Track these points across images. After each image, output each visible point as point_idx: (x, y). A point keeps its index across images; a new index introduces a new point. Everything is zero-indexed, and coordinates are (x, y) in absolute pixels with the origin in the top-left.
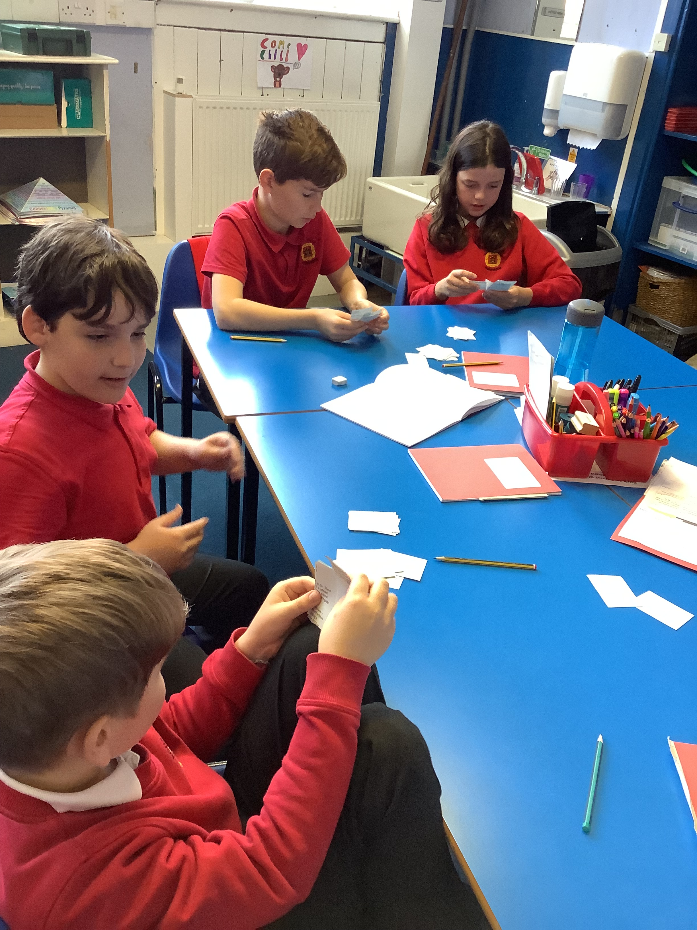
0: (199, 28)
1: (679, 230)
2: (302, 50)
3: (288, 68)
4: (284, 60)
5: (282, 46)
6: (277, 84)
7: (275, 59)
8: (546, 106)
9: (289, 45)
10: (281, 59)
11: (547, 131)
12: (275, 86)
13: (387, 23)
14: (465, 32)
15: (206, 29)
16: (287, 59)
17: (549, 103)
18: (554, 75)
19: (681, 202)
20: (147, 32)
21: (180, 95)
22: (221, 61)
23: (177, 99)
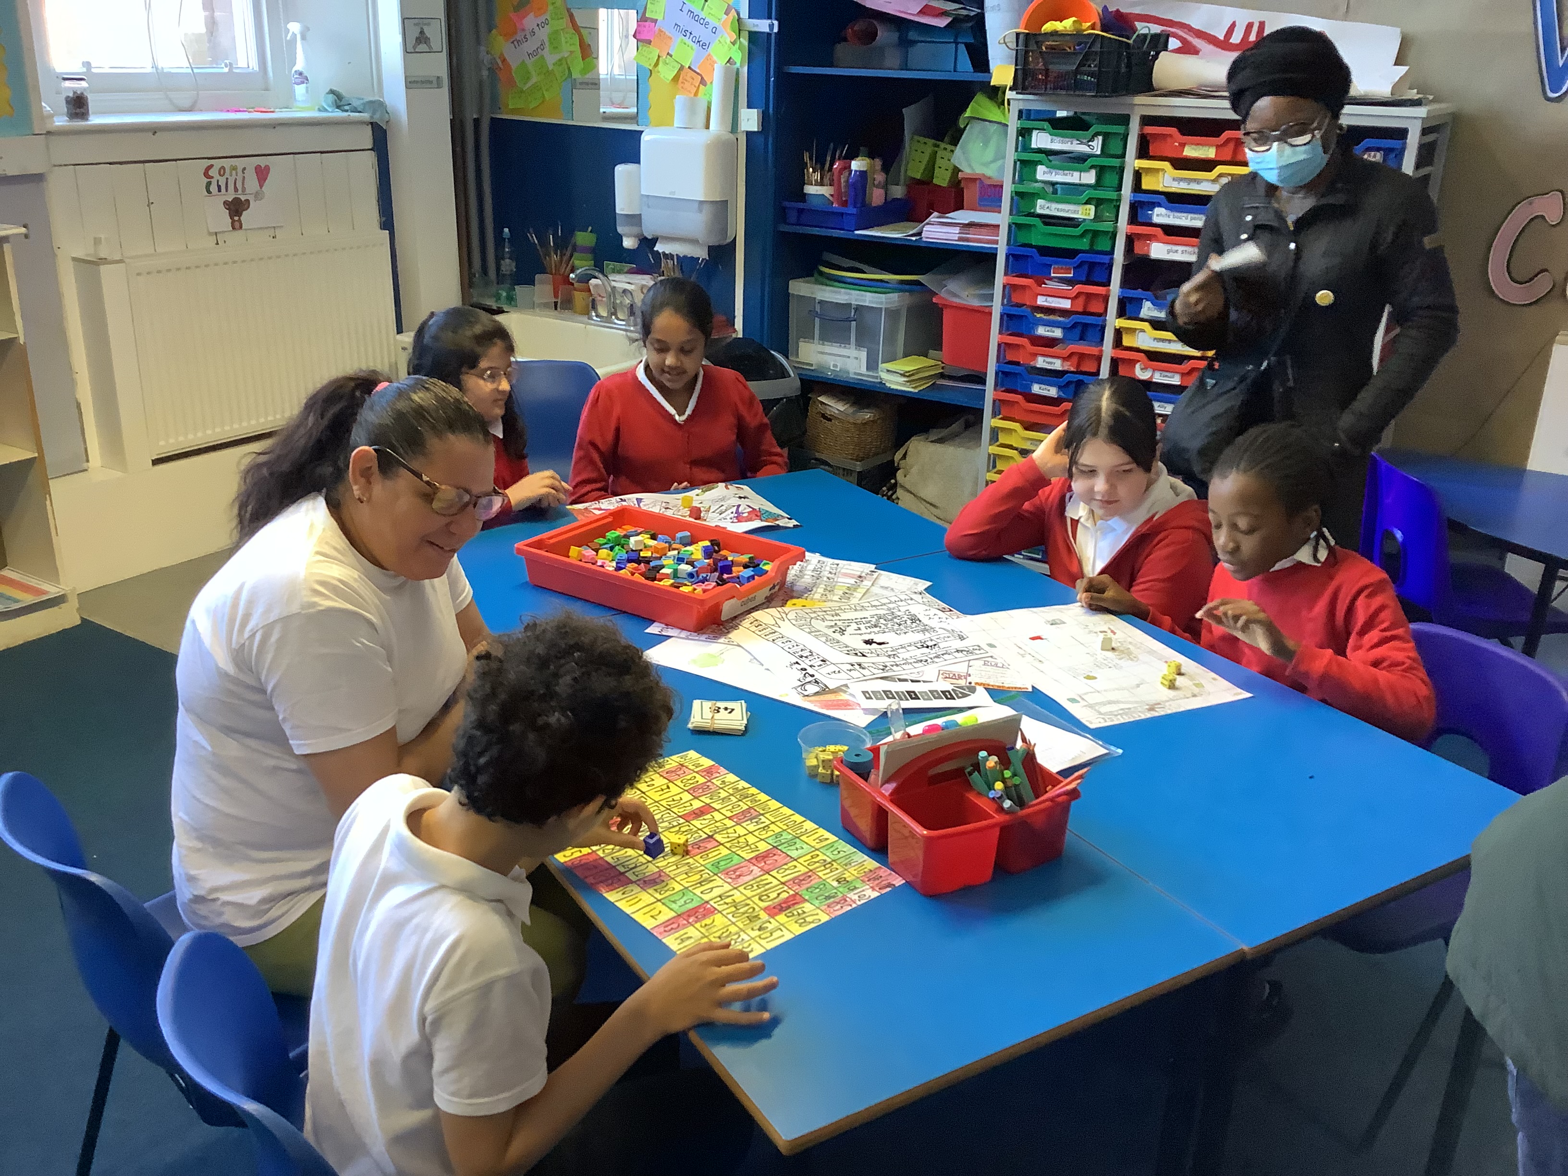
0: (110, 164)
1: (823, 345)
2: (262, 174)
3: (248, 201)
4: (240, 192)
5: (234, 172)
6: (236, 225)
7: (227, 191)
8: (617, 211)
9: (244, 169)
10: (236, 190)
11: (628, 243)
12: (234, 228)
13: (372, 123)
14: (477, 122)
15: (121, 163)
16: (244, 189)
17: (622, 206)
18: (621, 171)
19: (818, 308)
20: (38, 178)
22: (150, 204)
23: (103, 268)
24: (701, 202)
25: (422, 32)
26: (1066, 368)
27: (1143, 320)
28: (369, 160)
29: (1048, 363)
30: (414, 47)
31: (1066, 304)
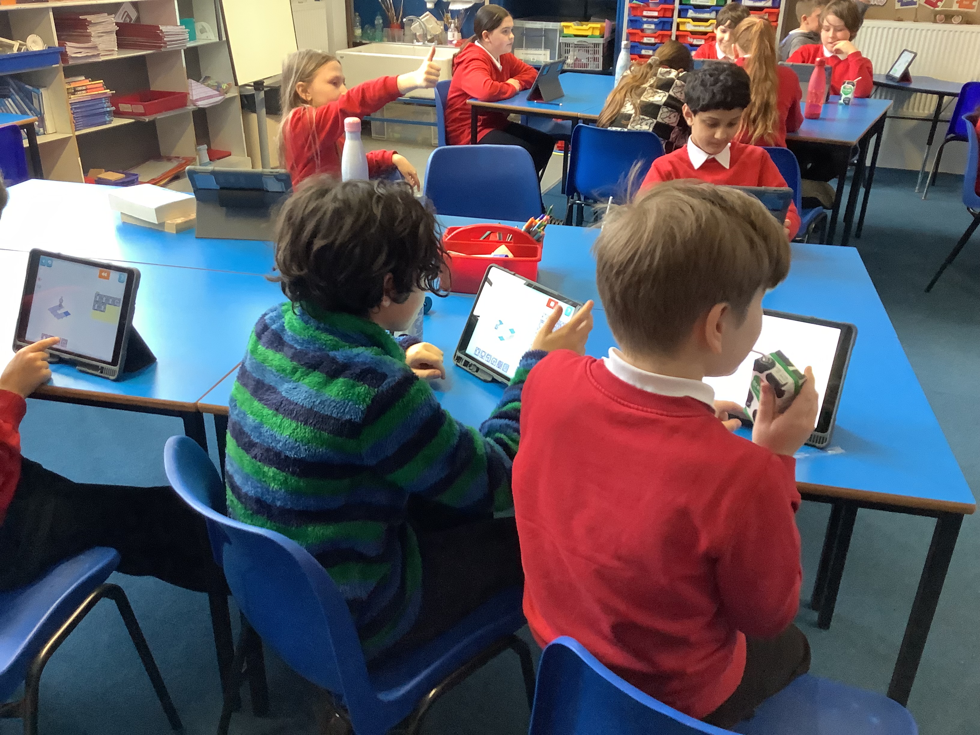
1: (527, 50)
11: (430, 6)
19: (525, 32)
26: (656, 42)
27: (689, 18)
29: (649, 40)
31: (656, 14)
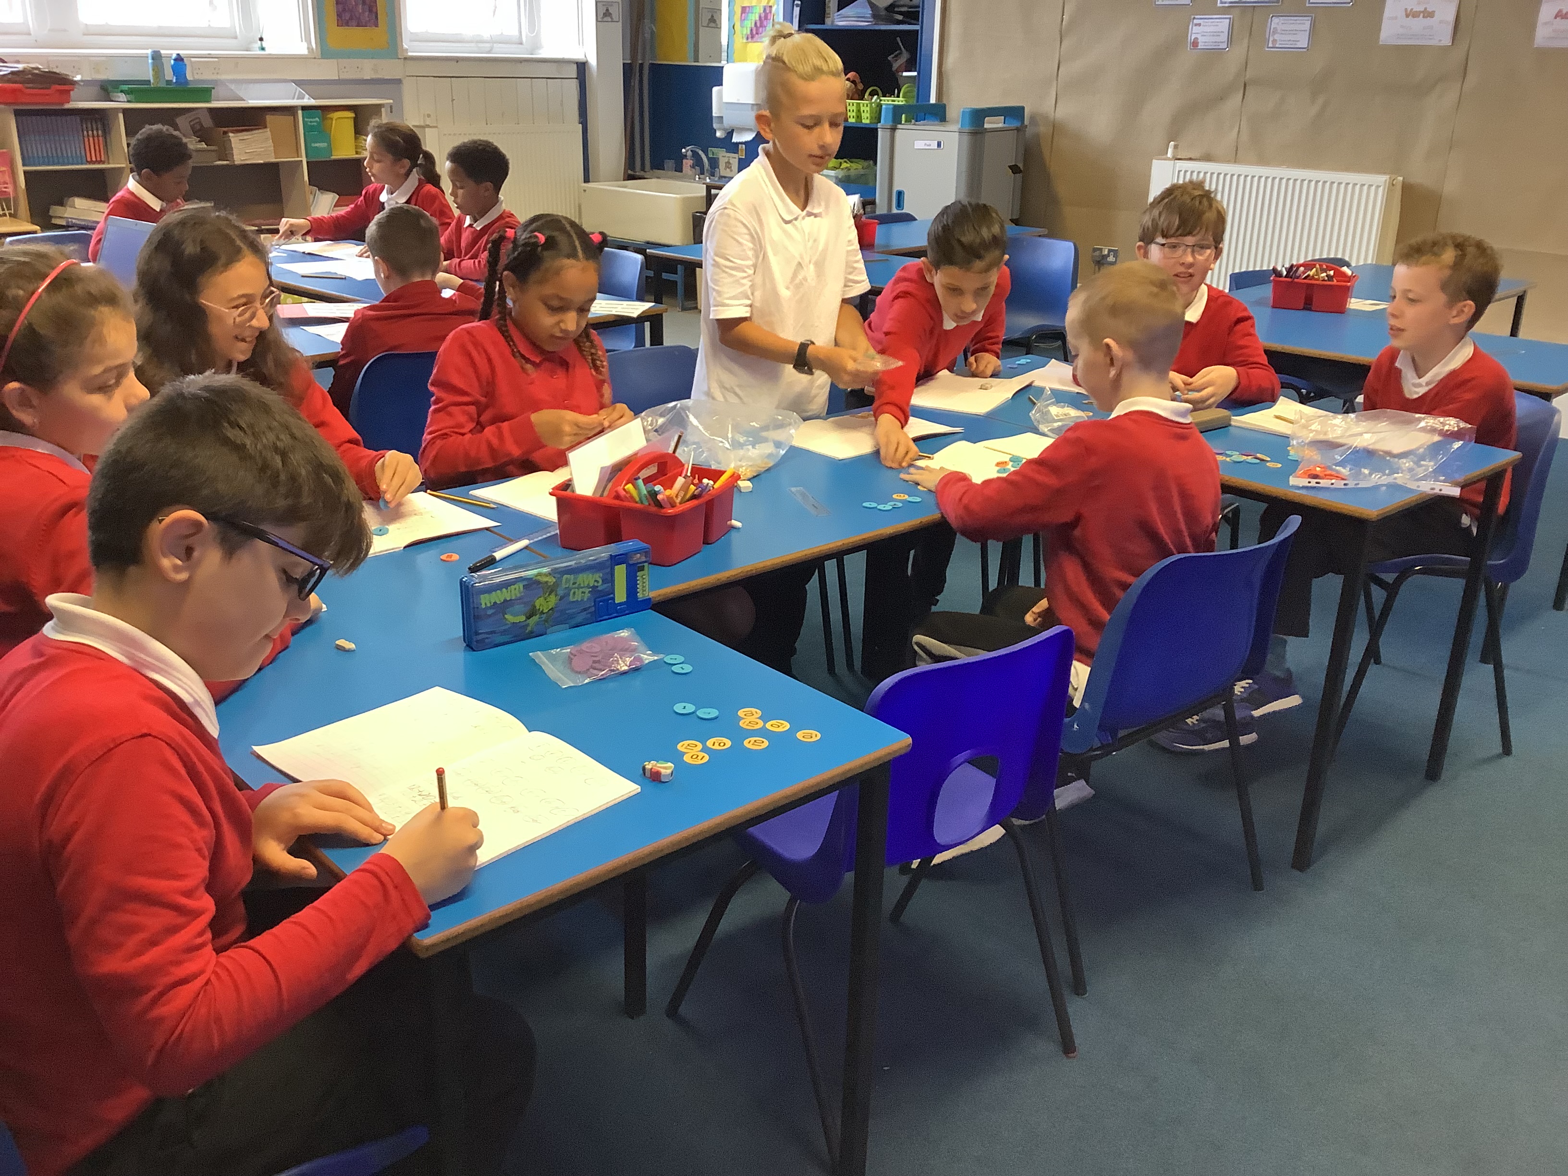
0: (434, 77)
8: (714, 115)
11: (719, 134)
13: (577, 63)
14: (641, 65)
15: (439, 77)
17: (715, 113)
18: (715, 90)
20: (399, 82)
21: (428, 126)
22: (453, 100)
23: (427, 129)
24: (753, 105)
25: (607, 10)
28: (574, 85)
30: (603, 18)
